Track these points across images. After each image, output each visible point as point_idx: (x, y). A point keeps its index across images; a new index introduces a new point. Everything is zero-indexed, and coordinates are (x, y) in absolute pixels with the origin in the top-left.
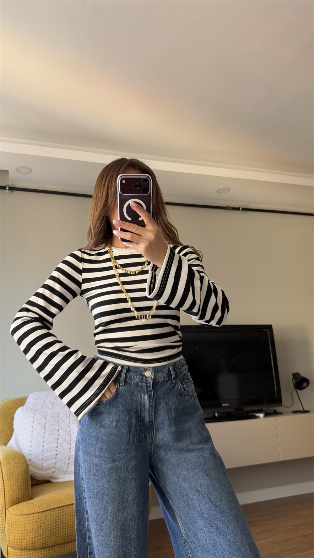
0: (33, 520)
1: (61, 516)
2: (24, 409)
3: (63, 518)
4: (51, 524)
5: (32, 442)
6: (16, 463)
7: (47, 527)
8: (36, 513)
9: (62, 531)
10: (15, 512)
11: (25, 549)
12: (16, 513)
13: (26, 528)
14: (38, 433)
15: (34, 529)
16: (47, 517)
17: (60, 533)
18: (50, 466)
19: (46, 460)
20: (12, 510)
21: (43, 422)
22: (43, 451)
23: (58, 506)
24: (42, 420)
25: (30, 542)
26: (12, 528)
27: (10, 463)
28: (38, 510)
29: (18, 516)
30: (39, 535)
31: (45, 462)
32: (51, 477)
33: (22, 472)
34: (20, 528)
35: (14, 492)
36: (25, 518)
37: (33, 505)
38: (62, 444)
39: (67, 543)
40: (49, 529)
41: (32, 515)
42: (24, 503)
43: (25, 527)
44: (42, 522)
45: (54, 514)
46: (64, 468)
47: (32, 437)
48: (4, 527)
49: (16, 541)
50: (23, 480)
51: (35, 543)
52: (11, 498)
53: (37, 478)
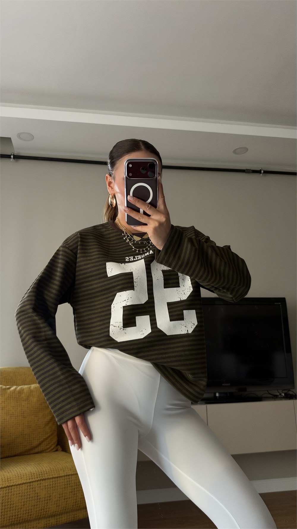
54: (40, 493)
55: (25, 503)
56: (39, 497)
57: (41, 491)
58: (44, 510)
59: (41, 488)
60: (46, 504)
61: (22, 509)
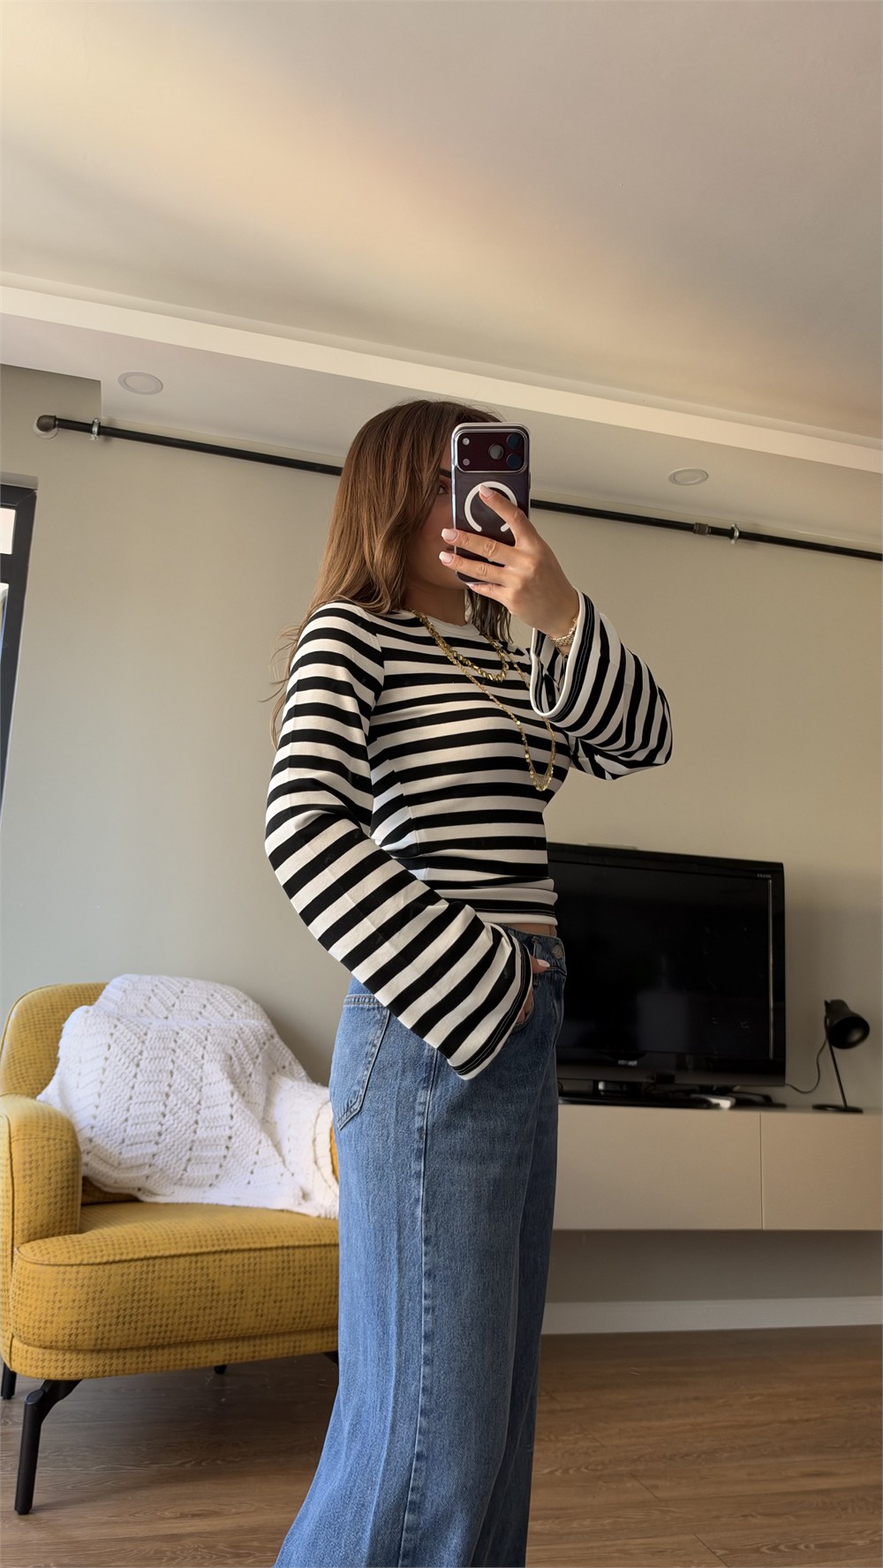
0: (77, 1280)
1: (147, 1279)
2: (91, 1012)
3: (152, 1287)
4: (119, 1297)
5: (99, 1096)
6: (48, 1139)
7: (110, 1301)
8: (86, 1265)
9: (146, 1316)
10: (35, 1255)
11: (51, 1348)
12: (36, 1258)
13: (58, 1298)
14: (119, 1074)
15: (77, 1303)
16: (112, 1278)
17: (143, 1321)
18: (141, 1161)
19: (132, 1145)
20: (27, 1251)
21: (135, 1048)
22: (126, 1120)
23: (142, 1256)
24: (132, 1044)
25: (64, 1332)
26: (25, 1293)
27: (34, 1136)
28: (90, 1258)
29: (40, 1266)
30: (88, 1317)
31: (129, 1148)
32: (139, 1189)
33: (62, 1162)
34: (43, 1294)
35: (37, 1208)
36: (58, 1273)
37: (80, 1245)
38: (176, 1109)
39: (157, 1347)
40: (115, 1307)
41: (75, 1267)
42: (60, 1237)
43: (55, 1294)
44: (99, 1288)
45: (129, 1274)
46: (177, 1169)
47: (102, 1083)
48: (8, 1290)
49: (31, 1324)
50: (62, 1182)
51: (77, 1335)
52: (29, 1222)
53: (106, 1186)
54: (219, 1280)
55: (184, 1299)
56: (215, 1291)
57: (222, 1276)
58: (227, 1320)
59: (223, 1269)
60: (232, 1308)
61: (177, 1313)
